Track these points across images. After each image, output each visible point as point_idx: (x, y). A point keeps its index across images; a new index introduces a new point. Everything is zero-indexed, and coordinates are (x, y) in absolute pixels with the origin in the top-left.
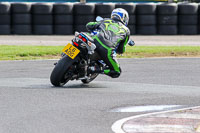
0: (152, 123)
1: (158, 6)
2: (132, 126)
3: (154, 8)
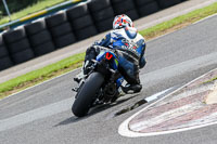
0: (157, 114)
1: (88, 4)
2: (139, 125)
3: (86, 8)
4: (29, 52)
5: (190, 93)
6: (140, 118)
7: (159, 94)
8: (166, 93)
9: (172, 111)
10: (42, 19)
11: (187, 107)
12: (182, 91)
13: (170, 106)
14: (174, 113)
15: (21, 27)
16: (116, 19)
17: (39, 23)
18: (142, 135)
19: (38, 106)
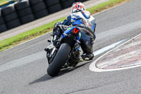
4: (31, 16)
5: (136, 43)
6: (104, 59)
7: (116, 44)
8: (121, 43)
9: (124, 55)
11: (134, 52)
12: (131, 42)
13: (123, 52)
14: (125, 57)
18: (105, 70)
19: (37, 52)
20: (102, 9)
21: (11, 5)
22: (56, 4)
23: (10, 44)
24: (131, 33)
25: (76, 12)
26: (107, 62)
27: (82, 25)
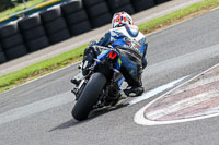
4: (44, 39)
5: (206, 81)
6: (157, 106)
7: (176, 82)
8: (183, 81)
9: (188, 99)
10: (57, 7)
11: (203, 95)
12: (199, 79)
13: (187, 94)
14: (190, 102)
15: (36, 15)
16: (115, 17)
17: (54, 11)
18: (158, 123)
19: (54, 94)
20: (154, 28)
21: (12, 23)
22: (83, 21)
23: (11, 83)
24: (198, 65)
25: (118, 26)
26: (162, 111)
27: (125, 46)
